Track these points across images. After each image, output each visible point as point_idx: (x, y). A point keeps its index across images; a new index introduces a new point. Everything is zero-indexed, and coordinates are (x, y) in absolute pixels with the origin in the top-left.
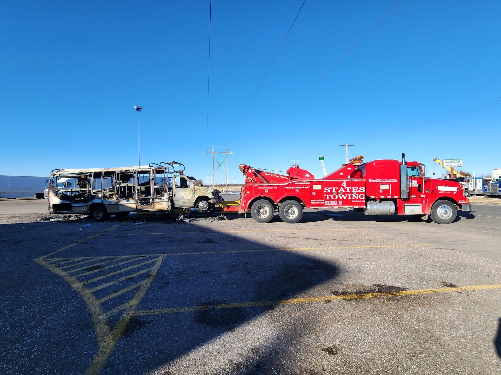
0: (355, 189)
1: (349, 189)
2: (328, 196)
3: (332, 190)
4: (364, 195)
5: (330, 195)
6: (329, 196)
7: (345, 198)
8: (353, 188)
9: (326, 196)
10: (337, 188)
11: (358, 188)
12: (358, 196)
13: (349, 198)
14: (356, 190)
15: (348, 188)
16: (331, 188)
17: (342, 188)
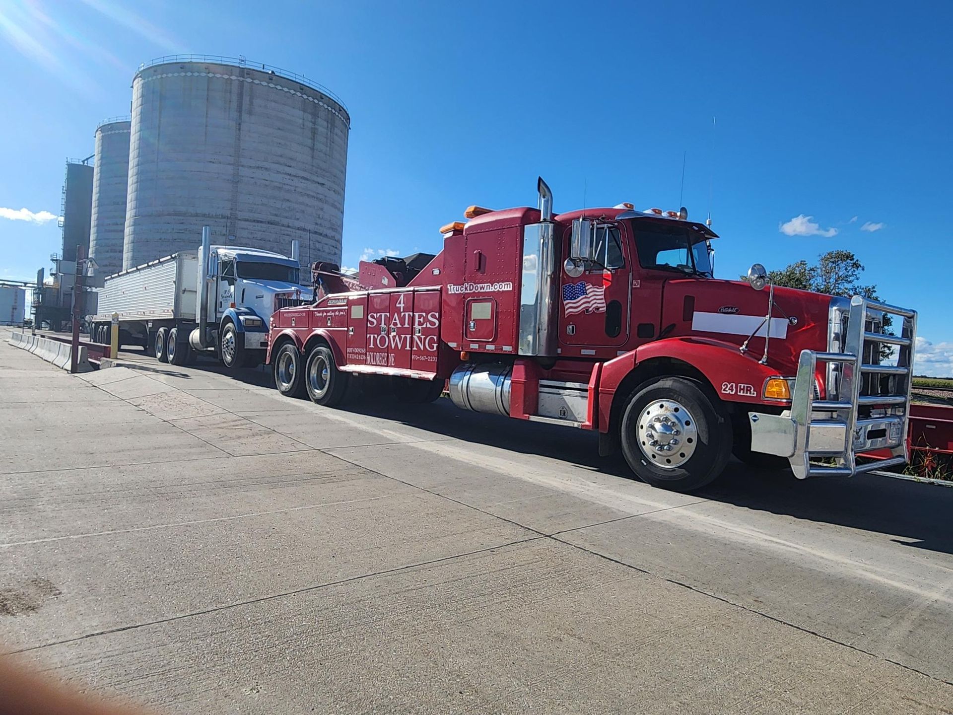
0: (420, 317)
1: (409, 315)
2: (372, 336)
3: (379, 320)
4: (435, 338)
5: (376, 336)
6: (374, 337)
7: (400, 347)
8: (417, 315)
9: (370, 337)
10: (388, 314)
11: (424, 314)
12: (425, 339)
13: (408, 348)
14: (422, 320)
15: (407, 314)
16: (378, 314)
17: (396, 315)
